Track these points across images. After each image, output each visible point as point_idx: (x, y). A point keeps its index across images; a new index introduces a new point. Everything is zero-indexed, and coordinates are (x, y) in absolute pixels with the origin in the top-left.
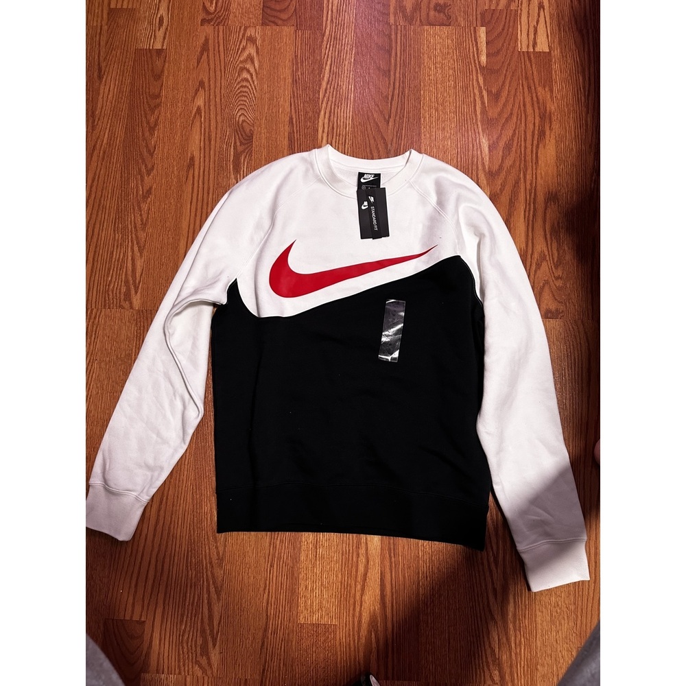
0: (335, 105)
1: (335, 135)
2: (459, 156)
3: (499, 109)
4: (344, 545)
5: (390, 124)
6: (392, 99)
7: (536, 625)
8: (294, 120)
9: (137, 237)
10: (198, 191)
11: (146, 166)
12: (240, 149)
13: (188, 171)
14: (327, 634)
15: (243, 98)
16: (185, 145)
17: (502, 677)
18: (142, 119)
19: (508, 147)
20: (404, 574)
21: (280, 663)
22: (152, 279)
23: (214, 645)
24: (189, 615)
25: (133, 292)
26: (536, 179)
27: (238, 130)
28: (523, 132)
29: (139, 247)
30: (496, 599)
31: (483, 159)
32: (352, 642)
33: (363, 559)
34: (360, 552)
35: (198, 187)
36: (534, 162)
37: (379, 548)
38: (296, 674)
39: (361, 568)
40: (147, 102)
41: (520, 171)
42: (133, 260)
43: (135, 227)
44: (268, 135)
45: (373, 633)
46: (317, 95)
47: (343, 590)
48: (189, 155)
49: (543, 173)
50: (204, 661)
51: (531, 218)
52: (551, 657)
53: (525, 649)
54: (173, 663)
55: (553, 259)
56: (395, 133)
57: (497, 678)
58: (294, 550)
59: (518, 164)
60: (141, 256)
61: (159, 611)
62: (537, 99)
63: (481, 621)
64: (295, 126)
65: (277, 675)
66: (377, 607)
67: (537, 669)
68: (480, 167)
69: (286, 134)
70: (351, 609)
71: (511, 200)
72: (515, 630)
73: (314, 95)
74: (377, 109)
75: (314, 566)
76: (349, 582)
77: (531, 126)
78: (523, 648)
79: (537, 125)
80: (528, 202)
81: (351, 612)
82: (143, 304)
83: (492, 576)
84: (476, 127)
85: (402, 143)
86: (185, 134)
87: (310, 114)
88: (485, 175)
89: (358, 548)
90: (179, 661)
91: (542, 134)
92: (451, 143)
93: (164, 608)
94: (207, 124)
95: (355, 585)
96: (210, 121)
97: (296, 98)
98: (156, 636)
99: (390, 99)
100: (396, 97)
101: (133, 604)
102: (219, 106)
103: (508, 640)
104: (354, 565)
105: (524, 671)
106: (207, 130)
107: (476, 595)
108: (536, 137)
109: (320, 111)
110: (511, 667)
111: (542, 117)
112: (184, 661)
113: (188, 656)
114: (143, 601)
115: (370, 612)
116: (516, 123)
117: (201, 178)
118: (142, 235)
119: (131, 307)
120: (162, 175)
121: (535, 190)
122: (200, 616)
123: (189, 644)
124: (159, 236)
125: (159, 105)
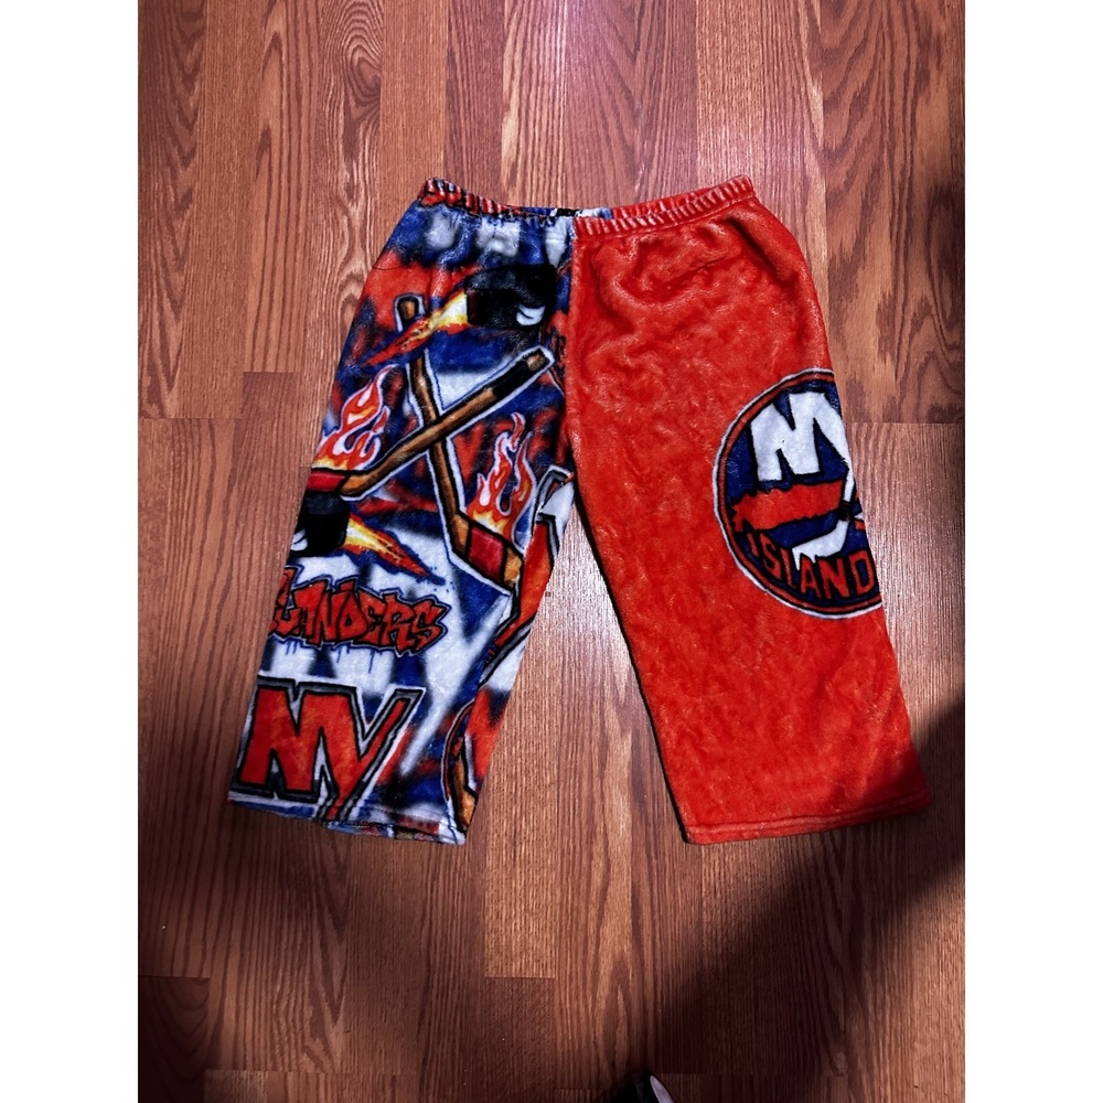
0: (533, 26)
1: (534, 83)
2: (768, 122)
3: (843, 31)
4: (565, 838)
5: (638, 61)
6: (641, 14)
7: (912, 971)
8: (457, 57)
9: (168, 284)
10: (280, 196)
11: (180, 149)
12: (356, 112)
13: (259, 158)
14: (537, 995)
15: (360, 17)
16: (252, 109)
17: (852, 1064)
18: (169, 60)
19: (860, 102)
20: (675, 887)
21: (453, 1048)
22: (198, 361)
23: (335, 1019)
24: (289, 967)
25: (164, 385)
26: (912, 162)
27: (351, 76)
28: (887, 76)
29: (173, 302)
30: (840, 926)
31: (812, 126)
32: (582, 1010)
33: (599, 862)
34: (594, 850)
35: (280, 187)
36: (908, 130)
37: (628, 841)
38: (482, 1068)
39: (597, 879)
40: (178, 27)
41: (882, 147)
42: (162, 326)
43: (164, 266)
44: (408, 86)
45: (619, 993)
46: (500, 9)
47: (564, 918)
48: (261, 126)
49: (925, 153)
50: (317, 1046)
51: (903, 238)
52: (939, 1027)
53: (891, 1015)
54: (262, 1051)
55: (944, 313)
56: (648, 80)
57: (841, 1065)
58: (474, 848)
59: (878, 134)
60: (177, 318)
61: (234, 960)
62: (915, 11)
63: (813, 966)
64: (459, 68)
65: (449, 1068)
66: (627, 946)
67: (913, 1049)
68: (808, 141)
69: (443, 83)
70: (580, 950)
71: (865, 203)
72: (874, 982)
73: (493, 9)
74: (613, 33)
75: (511, 877)
76: (576, 904)
77: (901, 64)
78: (888, 1012)
79: (913, 60)
80: (897, 207)
81: (580, 956)
82: (184, 408)
83: (832, 889)
84: (798, 65)
85: (662, 98)
86: (252, 88)
87: (487, 45)
88: (817, 156)
89: (590, 842)
90: (273, 1047)
91: (923, 77)
92: (752, 97)
93: (242, 955)
94: (293, 68)
95: (587, 908)
96: (298, 61)
97: (459, 15)
98: (230, 1003)
99: (637, 13)
100: (648, 11)
101: (187, 949)
102: (313, 33)
103: (862, 999)
104: (584, 872)
105: (890, 1051)
106: (293, 78)
107: (804, 921)
108: (912, 83)
109: (505, 39)
110: (867, 1045)
111: (924, 45)
112: (282, 1048)
113: (289, 1039)
114: (205, 944)
115: (614, 956)
116: (875, 57)
117: (285, 169)
118: (178, 280)
119: (162, 415)
120: (210, 164)
121: (911, 184)
122: (308, 968)
123: (290, 1018)
124: (210, 281)
125: (199, 34)
